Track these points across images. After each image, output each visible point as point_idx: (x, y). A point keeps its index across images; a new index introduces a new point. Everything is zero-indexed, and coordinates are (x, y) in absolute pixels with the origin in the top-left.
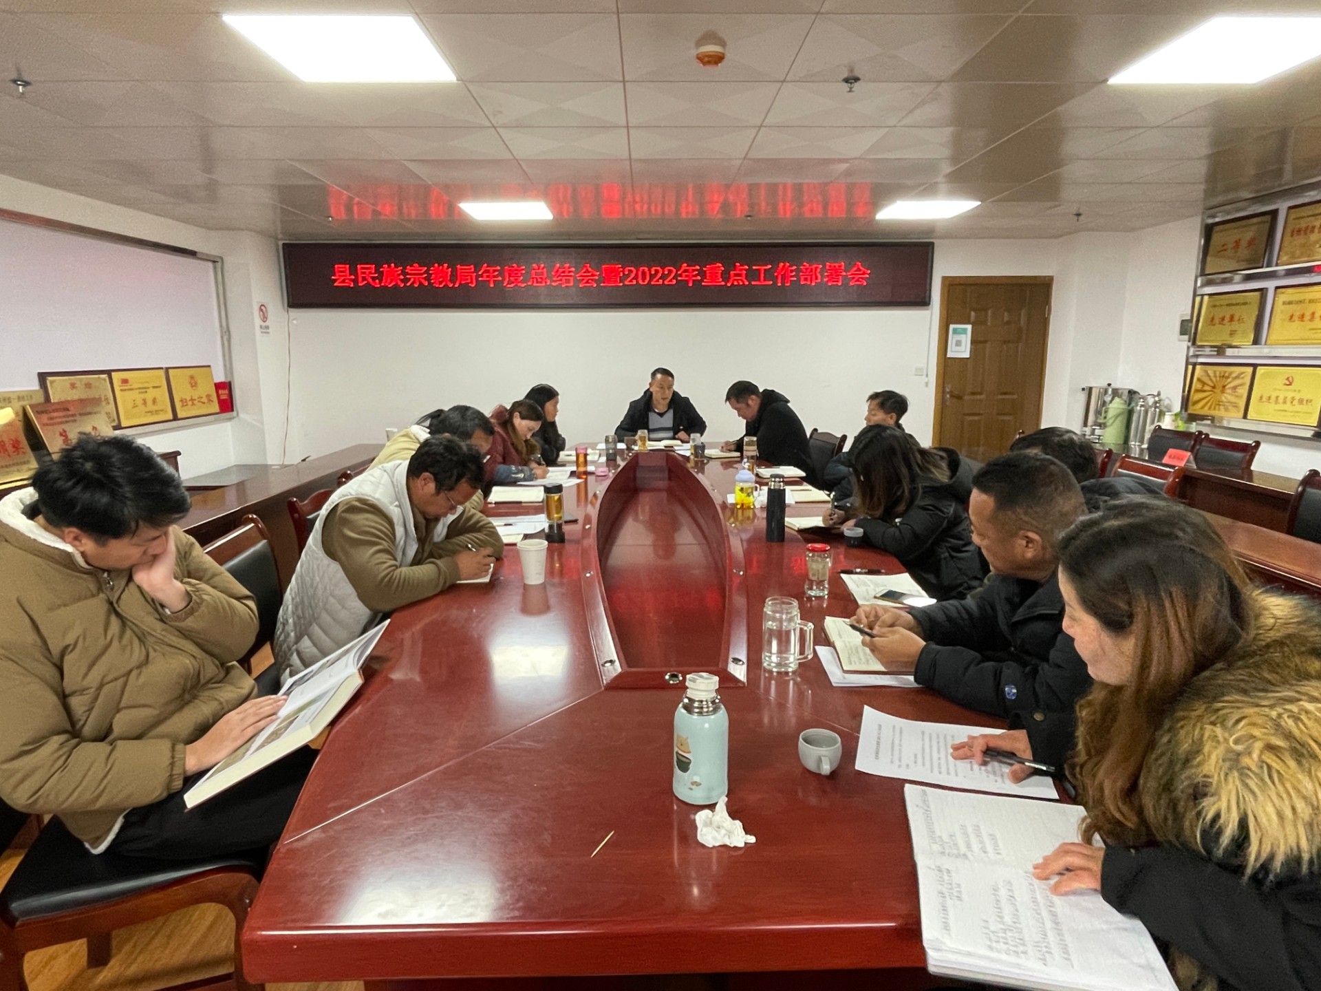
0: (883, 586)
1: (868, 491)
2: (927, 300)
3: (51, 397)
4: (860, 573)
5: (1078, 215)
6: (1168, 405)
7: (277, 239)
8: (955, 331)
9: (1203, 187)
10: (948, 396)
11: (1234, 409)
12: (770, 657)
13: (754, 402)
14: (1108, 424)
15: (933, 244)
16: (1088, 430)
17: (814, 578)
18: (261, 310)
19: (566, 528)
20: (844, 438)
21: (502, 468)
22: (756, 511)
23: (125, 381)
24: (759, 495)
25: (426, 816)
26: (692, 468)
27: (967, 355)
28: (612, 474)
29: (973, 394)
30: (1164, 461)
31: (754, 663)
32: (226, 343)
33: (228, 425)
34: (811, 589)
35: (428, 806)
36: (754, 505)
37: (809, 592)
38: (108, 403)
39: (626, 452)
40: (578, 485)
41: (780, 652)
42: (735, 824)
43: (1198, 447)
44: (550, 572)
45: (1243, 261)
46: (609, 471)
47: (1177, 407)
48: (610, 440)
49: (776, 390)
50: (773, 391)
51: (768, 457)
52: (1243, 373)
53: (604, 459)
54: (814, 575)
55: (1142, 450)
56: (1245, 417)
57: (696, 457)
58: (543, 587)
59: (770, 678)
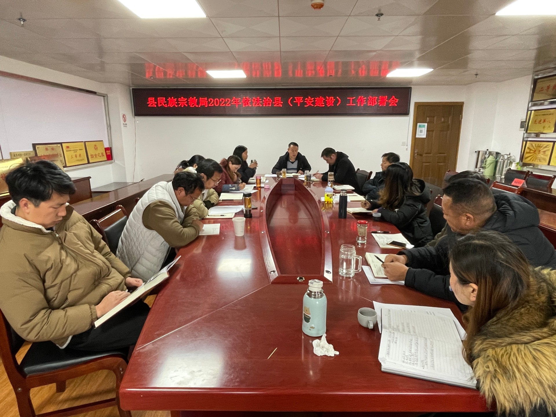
0: (390, 239)
2: (408, 112)
3: (38, 154)
4: (380, 233)
5: (477, 75)
6: (514, 159)
7: (130, 87)
8: (420, 126)
9: (534, 62)
10: (416, 154)
11: (544, 161)
12: (342, 270)
13: (334, 157)
14: (487, 167)
15: (411, 88)
17: (360, 235)
18: (123, 117)
19: (252, 211)
20: (371, 173)
21: (225, 186)
22: (333, 204)
23: (68, 147)
24: (335, 198)
25: (197, 339)
26: (305, 185)
27: (425, 136)
29: (426, 153)
30: (512, 184)
31: (335, 273)
32: (109, 131)
33: (111, 165)
35: (197, 335)
36: (333, 202)
38: (61, 156)
39: (277, 178)
40: (257, 192)
41: (347, 268)
42: (330, 346)
43: (527, 178)
44: (246, 231)
45: (551, 95)
46: (270, 187)
47: (518, 160)
49: (343, 152)
50: (341, 153)
52: (548, 145)
54: (360, 234)
55: (501, 179)
56: (549, 164)
57: (307, 181)
58: (243, 237)
59: (342, 280)
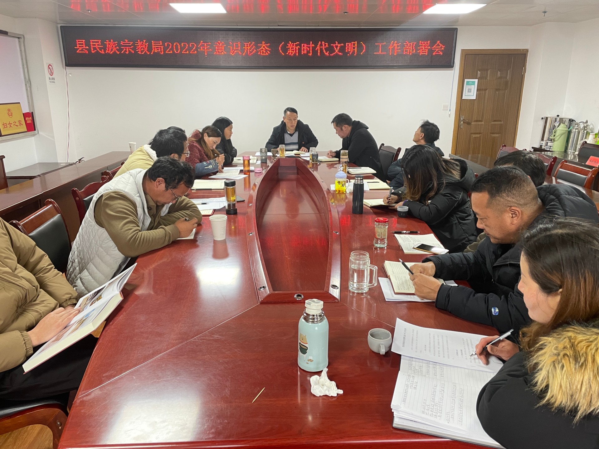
0: (418, 241)
1: (412, 183)
2: (452, 64)
4: (406, 233)
5: (545, 12)
6: (591, 128)
7: (57, 23)
8: (468, 83)
10: (462, 122)
12: (353, 285)
13: (347, 129)
14: (556, 139)
15: (457, 29)
16: (544, 143)
17: (379, 237)
19: (238, 205)
20: (399, 150)
22: (347, 194)
24: (349, 186)
26: (311, 168)
27: (474, 98)
28: (264, 172)
29: (477, 121)
30: (586, 164)
31: (344, 288)
33: (33, 138)
34: (377, 243)
35: (160, 375)
36: (346, 192)
37: (376, 245)
39: (272, 158)
40: (245, 178)
42: (332, 384)
44: (229, 232)
46: (263, 170)
48: (263, 151)
49: (361, 121)
50: (359, 122)
51: (354, 162)
53: (259, 162)
54: (379, 235)
55: (574, 156)
57: (313, 161)
58: (224, 242)
59: (353, 297)
